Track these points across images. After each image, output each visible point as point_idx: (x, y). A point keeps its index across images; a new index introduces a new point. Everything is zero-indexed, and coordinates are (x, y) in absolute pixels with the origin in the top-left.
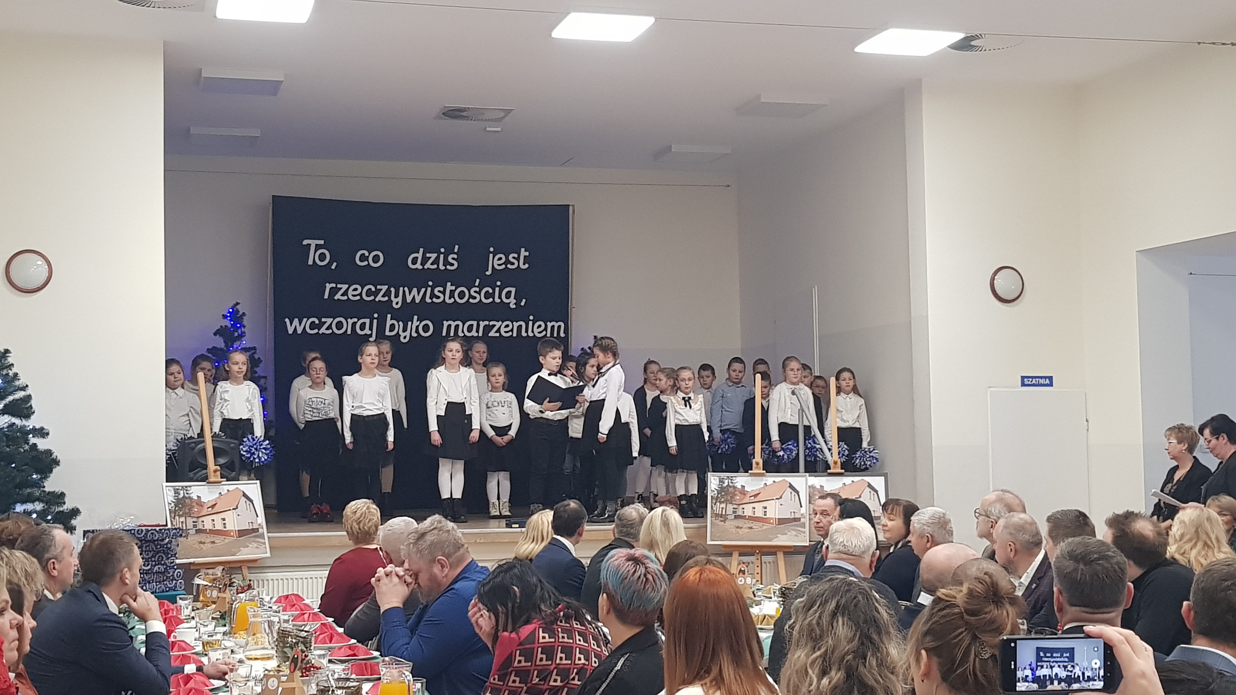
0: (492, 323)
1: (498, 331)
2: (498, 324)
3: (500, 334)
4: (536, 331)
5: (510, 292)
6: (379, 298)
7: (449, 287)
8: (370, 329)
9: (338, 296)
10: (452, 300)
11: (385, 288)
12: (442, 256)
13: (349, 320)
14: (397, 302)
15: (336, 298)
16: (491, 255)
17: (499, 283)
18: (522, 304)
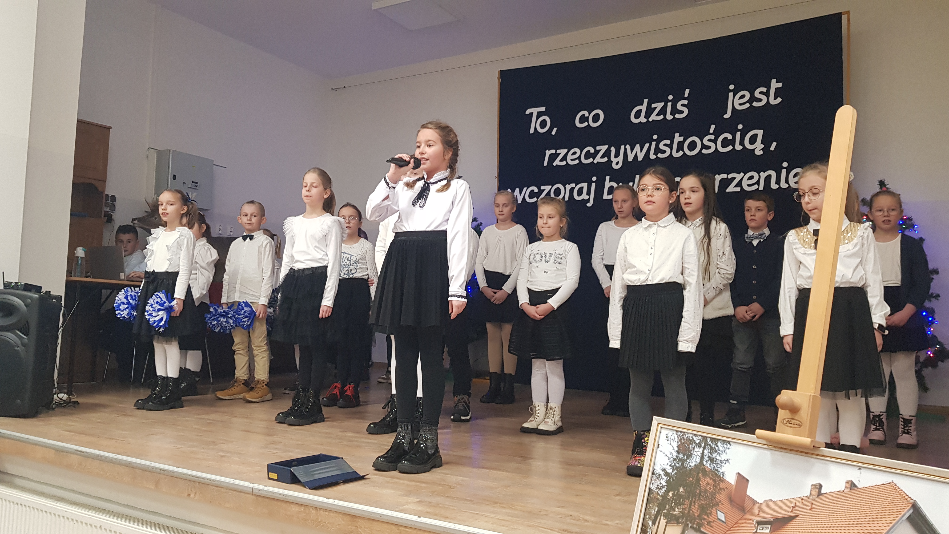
0: (730, 176)
1: (739, 184)
2: (738, 177)
3: (742, 188)
4: (792, 180)
5: (756, 136)
6: (598, 159)
7: (678, 138)
8: (587, 194)
9: (557, 162)
10: (681, 153)
11: (603, 148)
12: (669, 104)
13: (567, 186)
14: (617, 163)
15: (555, 164)
16: (731, 94)
17: (740, 127)
18: (772, 148)
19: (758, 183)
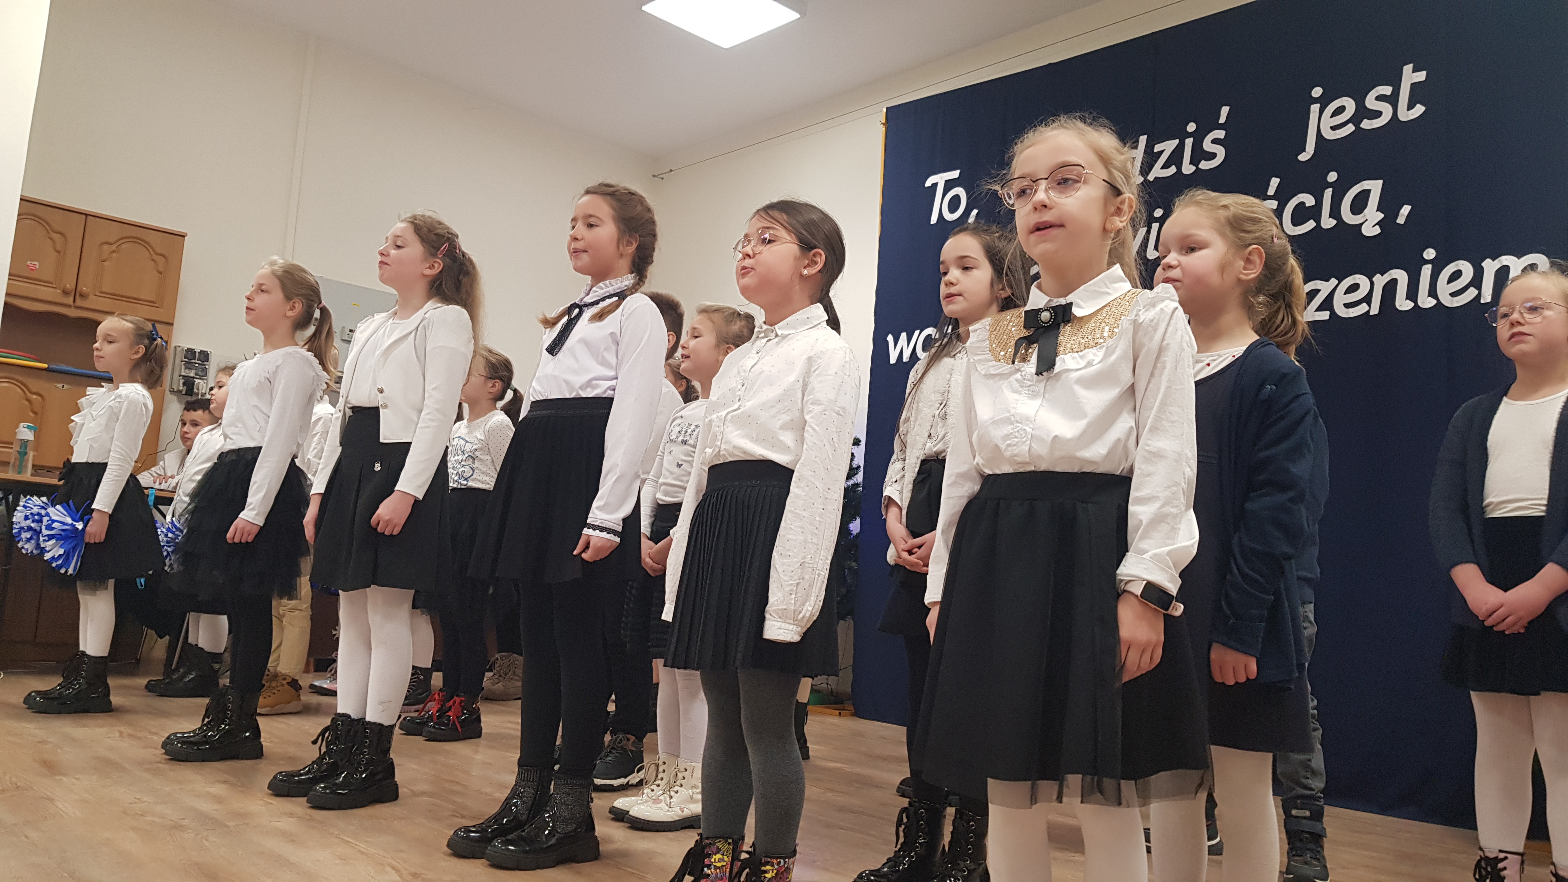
1: (1328, 304)
2: (1325, 287)
3: (1333, 314)
4: (1444, 289)
5: (1366, 194)
12: (1189, 142)
16: (1315, 108)
17: (1332, 177)
18: (1401, 220)
19: (1368, 299)
